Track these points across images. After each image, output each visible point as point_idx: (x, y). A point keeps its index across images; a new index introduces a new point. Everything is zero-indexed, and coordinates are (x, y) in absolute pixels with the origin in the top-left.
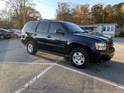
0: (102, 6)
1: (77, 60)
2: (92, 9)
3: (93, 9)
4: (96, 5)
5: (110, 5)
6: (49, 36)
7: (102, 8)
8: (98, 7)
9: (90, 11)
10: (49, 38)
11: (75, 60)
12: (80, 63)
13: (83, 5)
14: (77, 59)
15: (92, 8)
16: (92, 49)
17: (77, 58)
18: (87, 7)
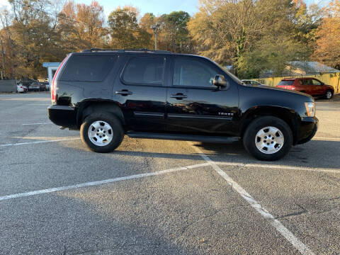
0: (135, 14)
1: (264, 145)
2: (111, 20)
3: (114, 20)
4: (120, 12)
5: (151, 14)
6: (178, 94)
7: (135, 19)
8: (126, 18)
9: (106, 25)
10: (178, 98)
11: (260, 146)
12: (272, 150)
13: (84, 6)
14: (265, 141)
15: (110, 17)
16: (302, 115)
17: (264, 139)
18: (97, 14)
